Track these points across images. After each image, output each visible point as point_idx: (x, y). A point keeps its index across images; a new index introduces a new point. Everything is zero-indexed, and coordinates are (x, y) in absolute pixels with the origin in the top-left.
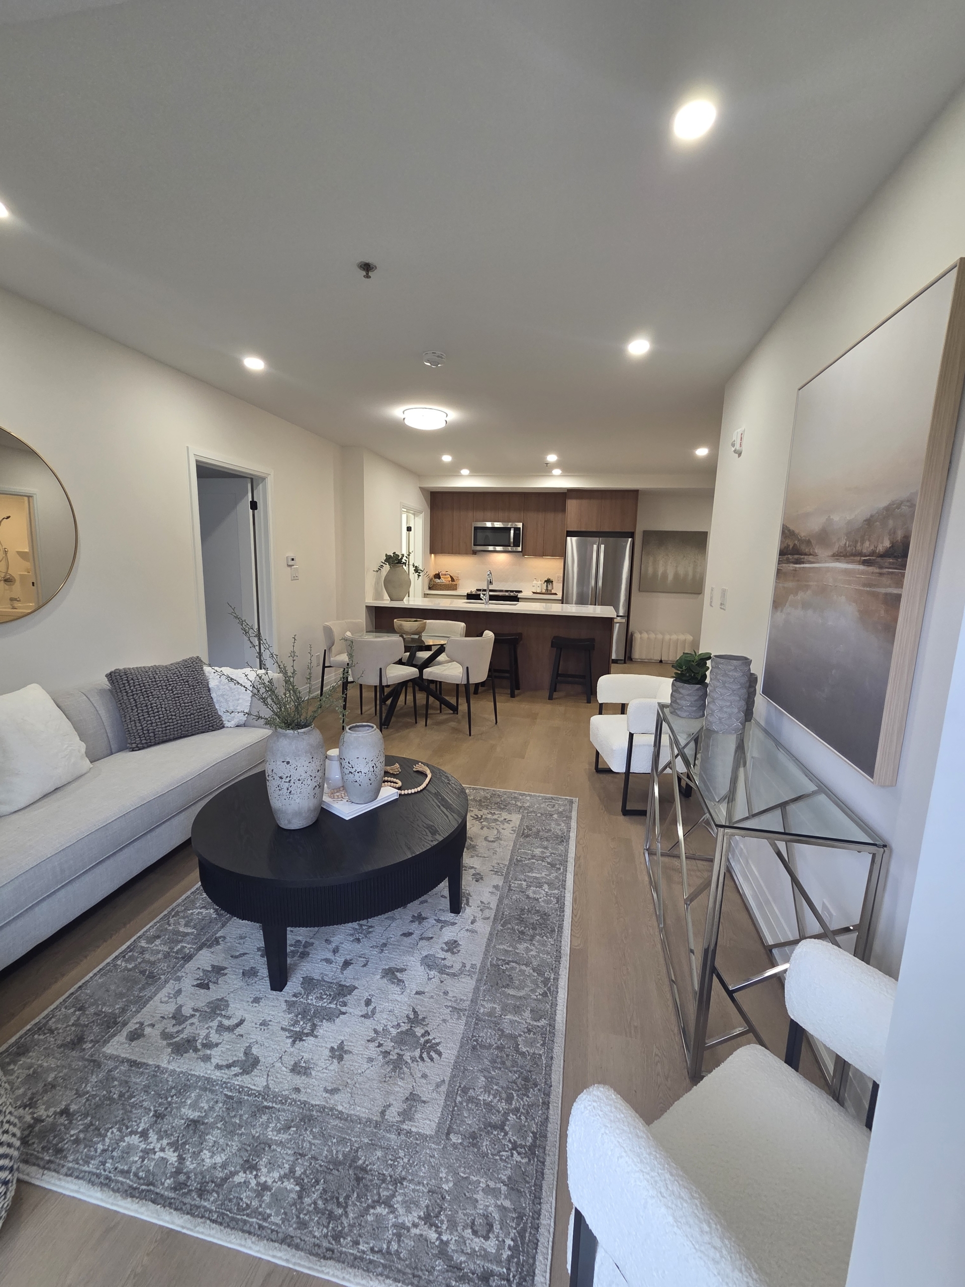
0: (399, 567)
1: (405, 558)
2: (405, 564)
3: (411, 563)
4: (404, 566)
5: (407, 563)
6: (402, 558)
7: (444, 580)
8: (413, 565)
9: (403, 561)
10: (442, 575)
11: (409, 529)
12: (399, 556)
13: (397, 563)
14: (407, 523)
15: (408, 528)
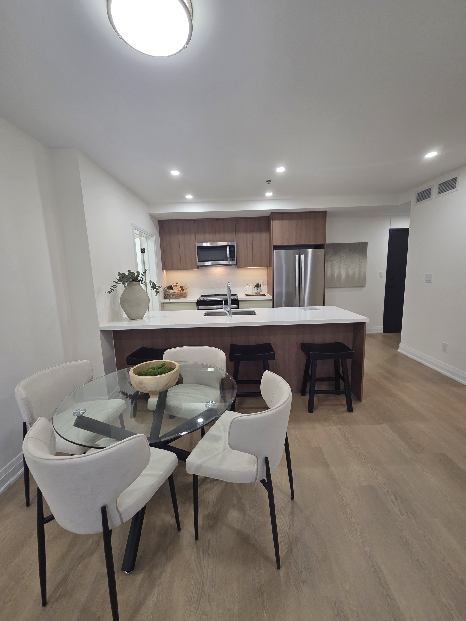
0: (135, 285)
1: (141, 276)
2: (141, 281)
3: (148, 281)
4: (140, 284)
5: (144, 280)
6: (138, 276)
7: (176, 290)
8: (150, 282)
9: (139, 278)
10: (174, 286)
11: (143, 251)
12: (134, 274)
13: (133, 281)
14: (141, 245)
15: (142, 249)
